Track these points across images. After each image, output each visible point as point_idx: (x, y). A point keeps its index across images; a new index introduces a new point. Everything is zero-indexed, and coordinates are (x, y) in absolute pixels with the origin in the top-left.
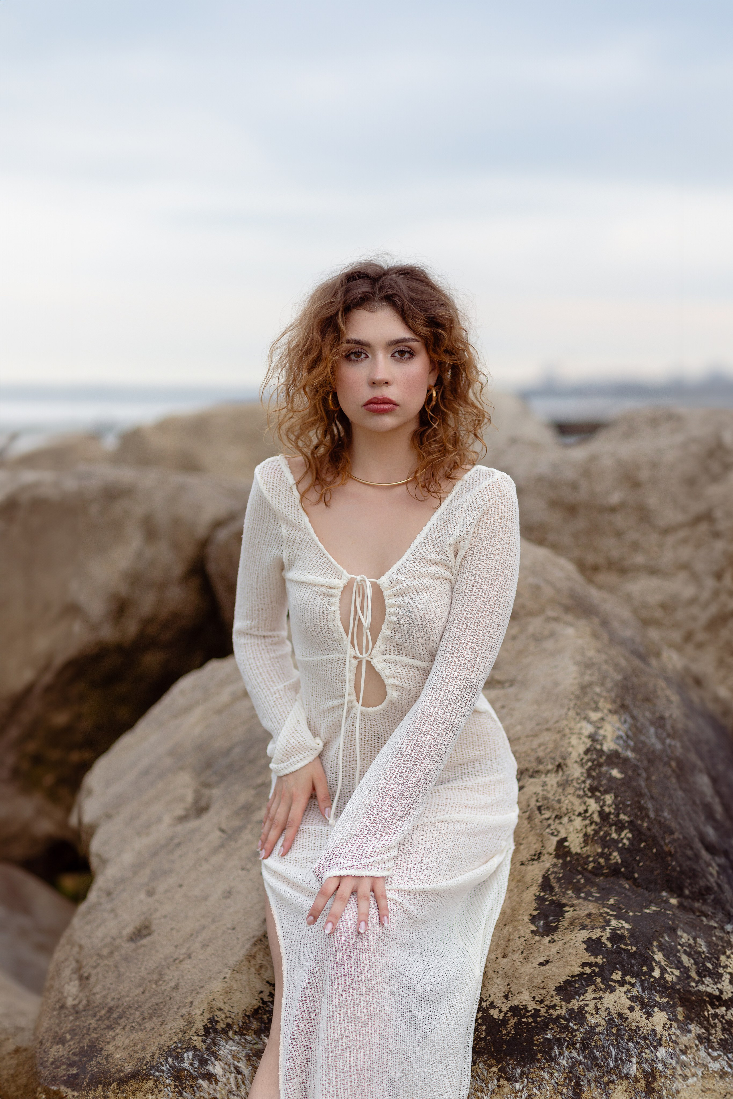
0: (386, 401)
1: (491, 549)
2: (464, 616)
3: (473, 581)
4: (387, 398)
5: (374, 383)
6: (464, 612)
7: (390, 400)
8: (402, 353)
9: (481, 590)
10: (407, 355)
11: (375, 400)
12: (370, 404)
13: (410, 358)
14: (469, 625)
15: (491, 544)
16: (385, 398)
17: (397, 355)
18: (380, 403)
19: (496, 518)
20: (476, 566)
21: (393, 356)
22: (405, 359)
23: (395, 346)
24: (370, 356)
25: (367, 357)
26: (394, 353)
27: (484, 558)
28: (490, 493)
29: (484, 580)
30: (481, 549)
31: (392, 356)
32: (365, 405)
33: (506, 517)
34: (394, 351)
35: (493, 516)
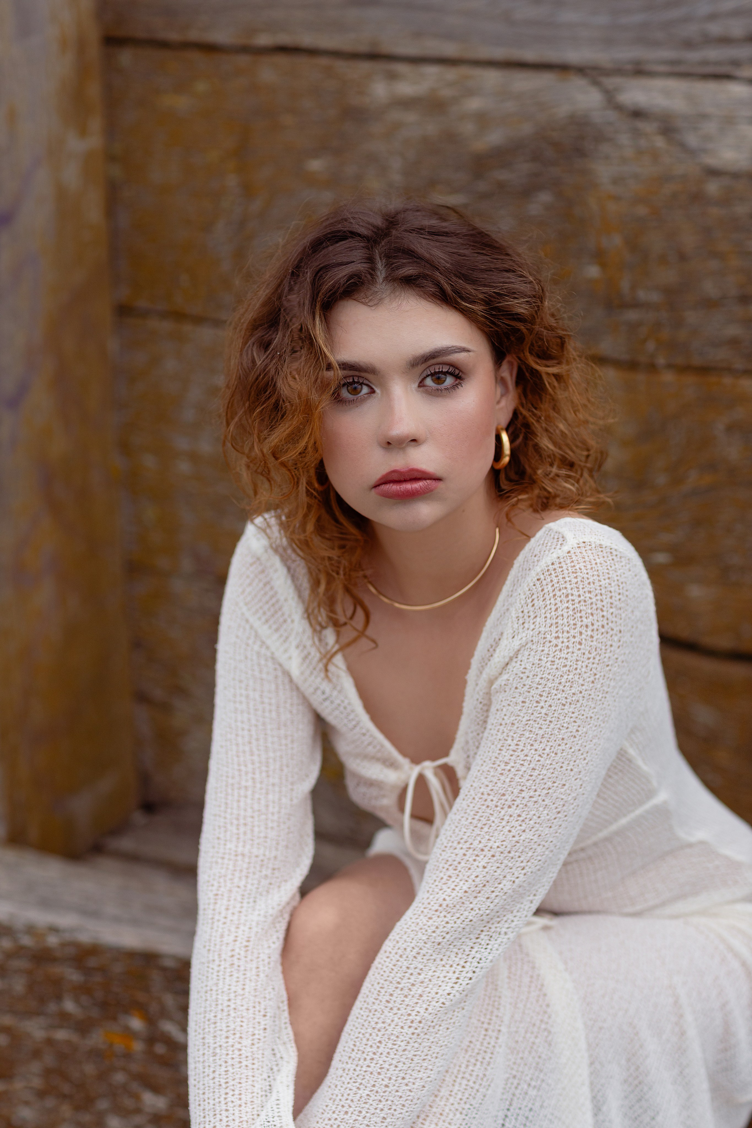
0: (416, 475)
1: (559, 696)
2: (486, 803)
3: (513, 747)
4: (417, 471)
5: (389, 443)
6: (485, 797)
7: (423, 472)
8: (438, 377)
9: (526, 764)
10: (449, 381)
11: (395, 477)
12: (385, 483)
13: (455, 387)
14: (492, 818)
15: (561, 687)
16: (413, 470)
17: (429, 382)
18: (405, 481)
19: (572, 632)
20: (524, 723)
21: (421, 384)
22: (447, 389)
23: (424, 366)
24: (378, 391)
25: (373, 391)
26: (425, 378)
27: (544, 711)
28: (555, 580)
29: (536, 746)
30: (541, 696)
31: (419, 386)
32: (376, 486)
33: (591, 627)
34: (424, 375)
35: (566, 629)
